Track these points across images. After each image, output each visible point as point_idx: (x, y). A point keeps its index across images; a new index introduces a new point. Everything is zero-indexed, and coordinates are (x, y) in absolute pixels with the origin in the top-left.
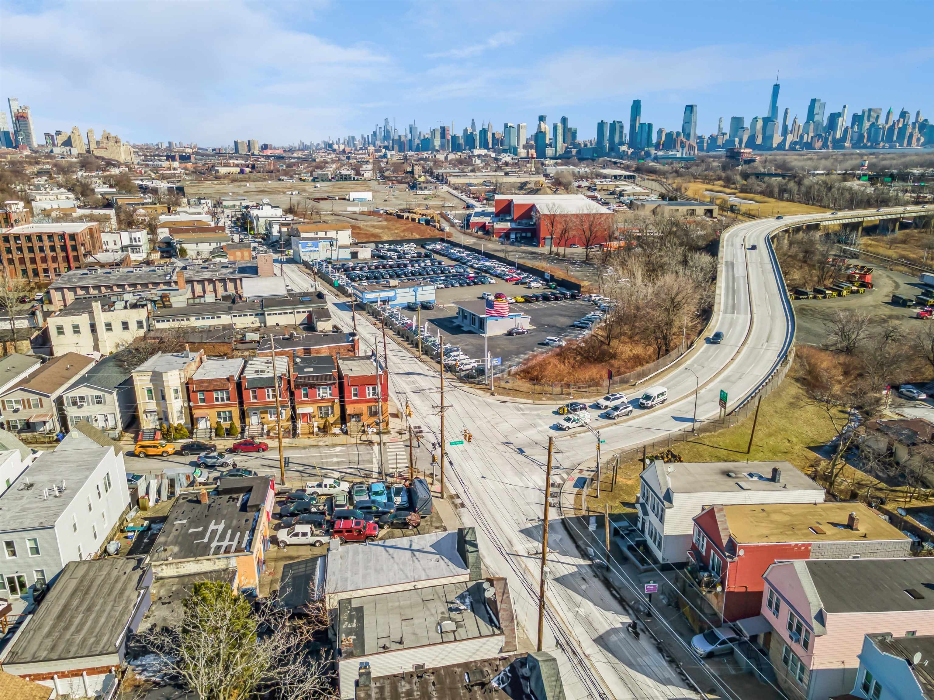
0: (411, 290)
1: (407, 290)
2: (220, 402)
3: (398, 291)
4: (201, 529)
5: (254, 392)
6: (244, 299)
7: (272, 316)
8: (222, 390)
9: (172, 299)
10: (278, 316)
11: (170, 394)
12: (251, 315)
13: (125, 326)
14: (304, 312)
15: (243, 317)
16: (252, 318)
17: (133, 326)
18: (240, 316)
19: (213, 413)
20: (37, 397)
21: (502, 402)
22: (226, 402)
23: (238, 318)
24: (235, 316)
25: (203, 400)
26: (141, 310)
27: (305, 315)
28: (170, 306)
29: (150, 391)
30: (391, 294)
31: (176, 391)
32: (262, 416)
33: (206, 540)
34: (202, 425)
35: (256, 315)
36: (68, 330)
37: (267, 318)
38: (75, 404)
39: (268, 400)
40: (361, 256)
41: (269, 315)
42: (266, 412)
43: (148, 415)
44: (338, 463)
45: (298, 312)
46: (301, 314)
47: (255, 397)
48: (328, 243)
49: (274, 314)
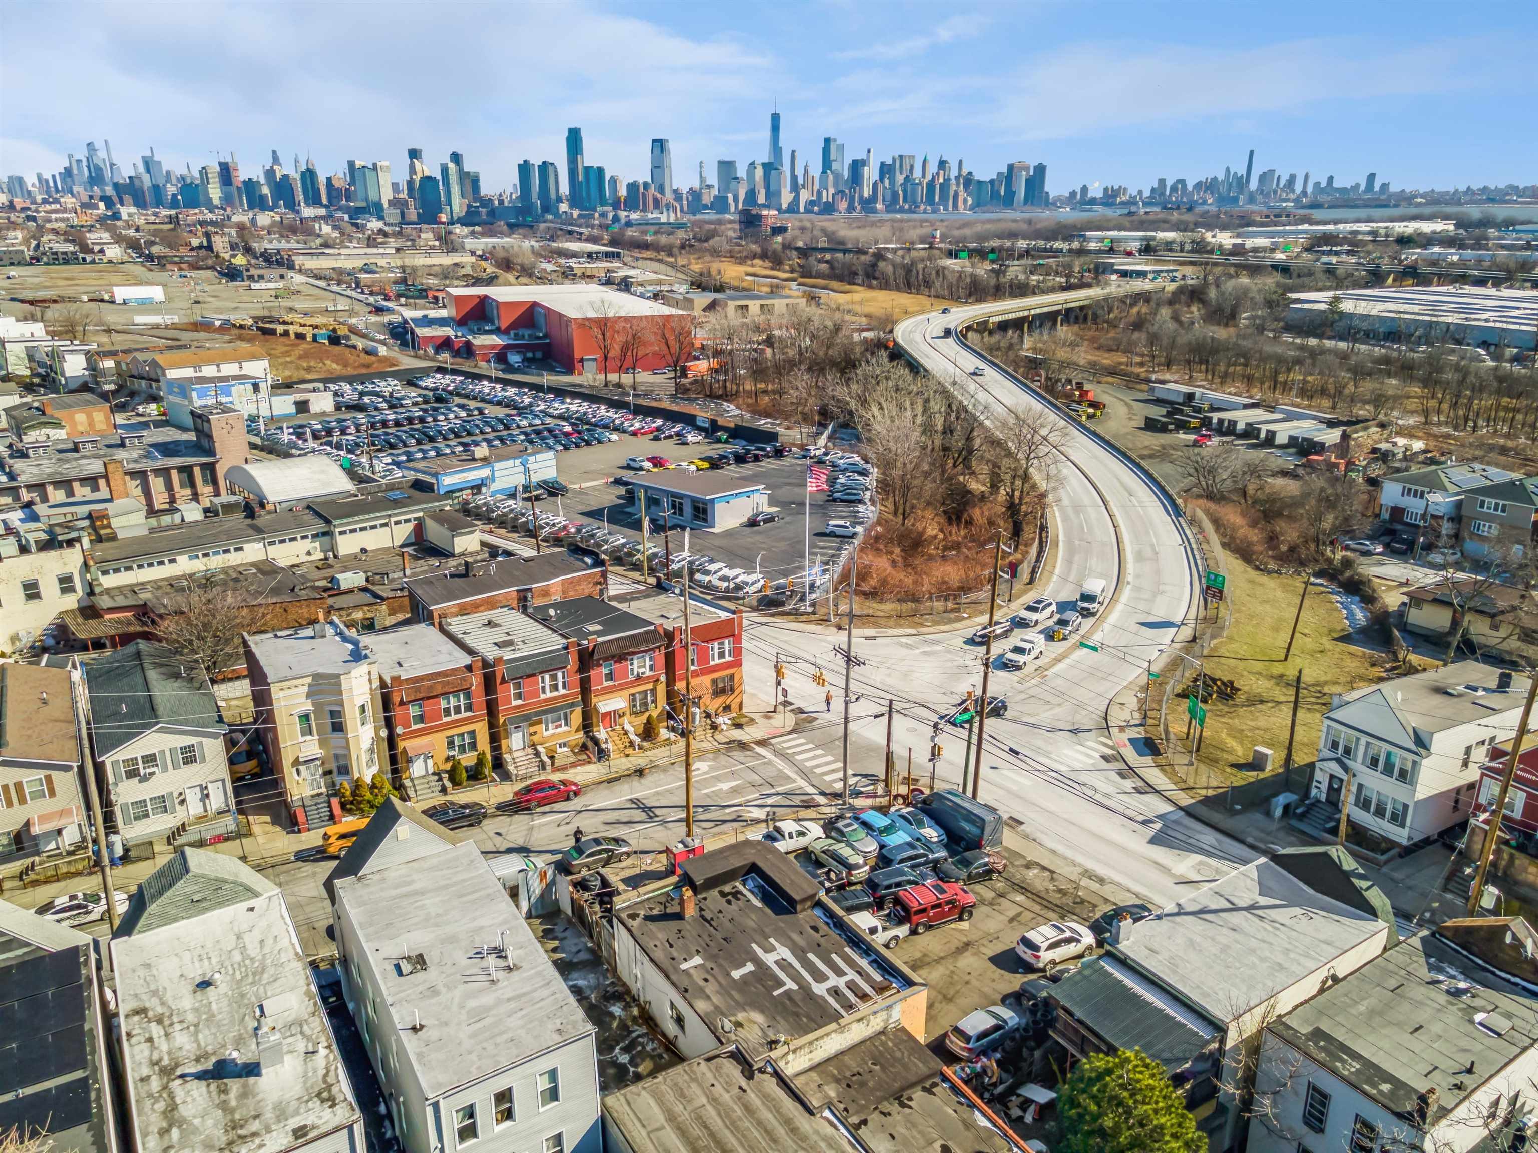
0: (518, 462)
1: (510, 463)
2: (454, 717)
4: (751, 966)
5: (517, 686)
6: (270, 507)
7: (349, 536)
8: (455, 693)
9: (115, 523)
10: (359, 534)
11: (352, 716)
12: (303, 538)
13: (32, 591)
14: (407, 521)
15: (288, 544)
16: (307, 545)
17: (49, 588)
18: (282, 542)
19: (438, 740)
20: (41, 774)
22: (464, 714)
23: (278, 546)
24: (272, 544)
25: (421, 718)
26: (67, 552)
27: (410, 527)
28: (113, 538)
29: (305, 717)
30: (485, 473)
31: (363, 708)
32: (532, 729)
33: (791, 985)
34: (417, 769)
35: (315, 536)
37: (340, 539)
38: (132, 774)
39: (543, 696)
40: (315, 408)
41: (341, 533)
42: (540, 722)
43: (302, 768)
45: (397, 523)
46: (403, 525)
47: (519, 696)
48: (250, 387)
49: (352, 531)
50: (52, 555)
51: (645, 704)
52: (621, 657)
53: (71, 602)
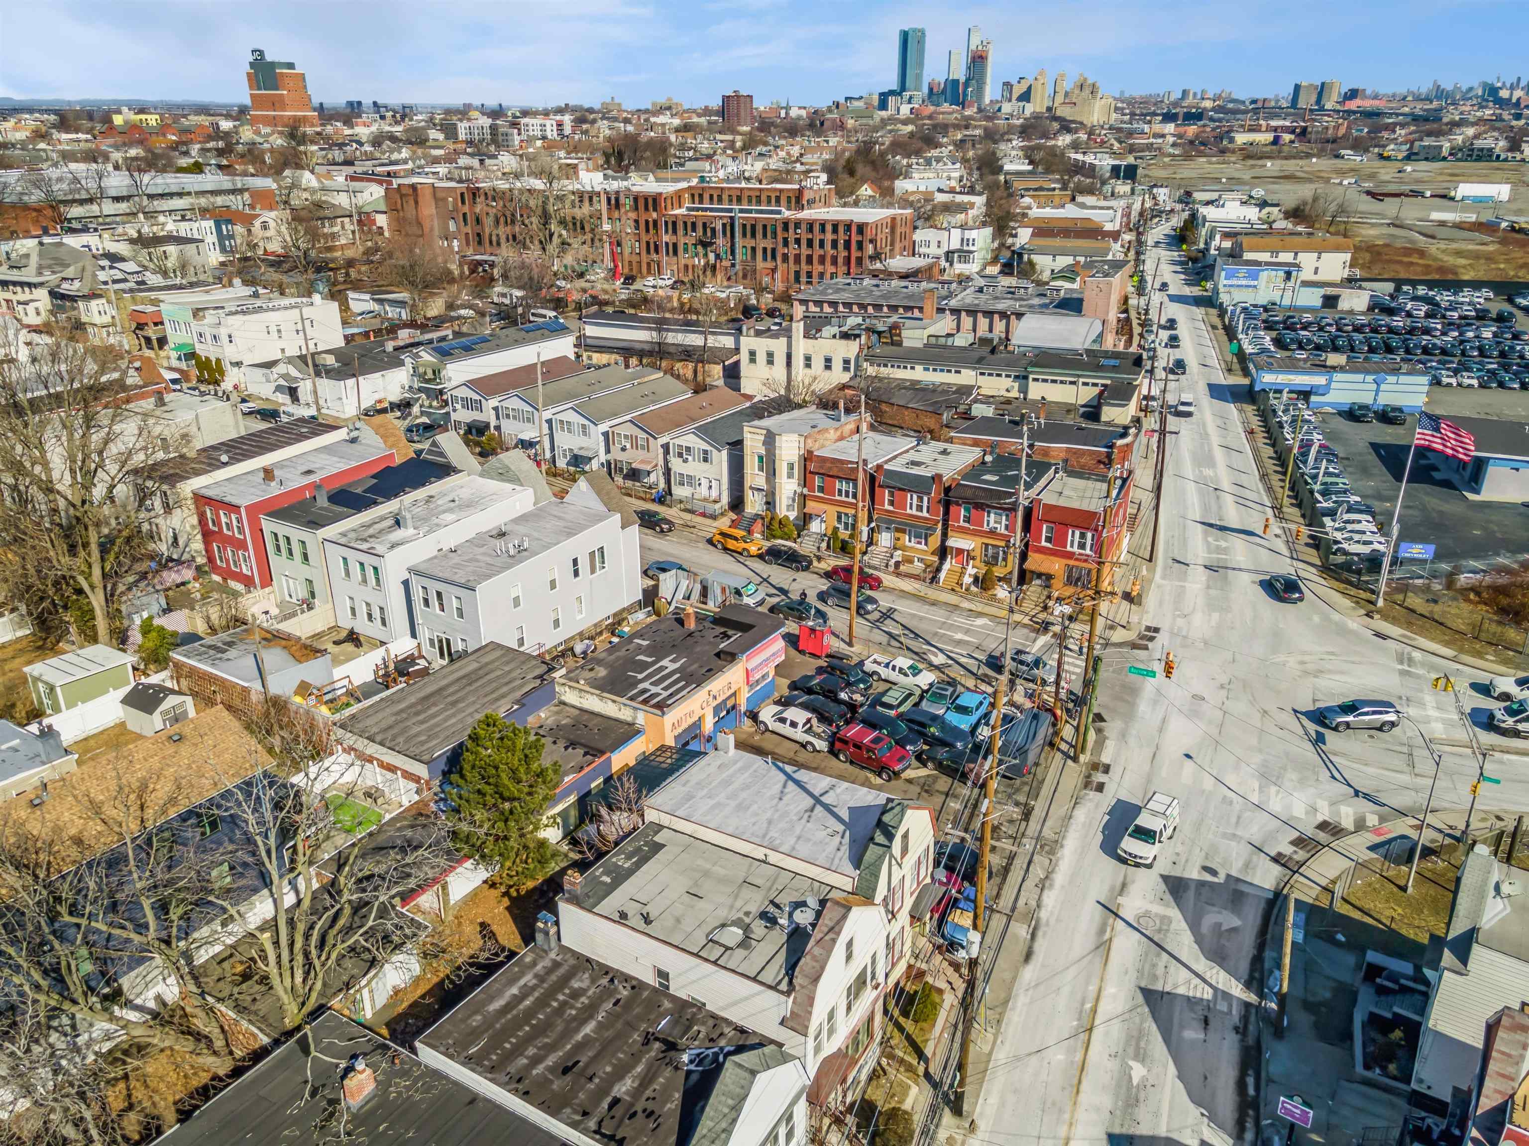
0: (1370, 378)
1: (1360, 377)
2: (843, 498)
3: (1338, 376)
4: (649, 660)
5: (892, 494)
6: (1010, 348)
7: (1040, 384)
8: (848, 480)
9: (904, 333)
10: (1049, 385)
11: (782, 469)
12: (1008, 376)
13: (828, 364)
14: (1095, 385)
15: (994, 378)
16: (1006, 382)
17: (837, 365)
18: (990, 375)
19: (832, 510)
21: (1378, 635)
22: (851, 500)
23: (986, 377)
24: (982, 374)
25: (821, 489)
26: (850, 342)
27: (1096, 391)
28: (899, 344)
29: (761, 458)
31: (791, 466)
32: (898, 535)
33: (640, 676)
34: (815, 526)
35: (1016, 377)
36: (761, 358)
37: (1032, 385)
38: (680, 455)
39: (909, 511)
40: (1344, 305)
41: (1035, 380)
42: (904, 531)
43: (755, 492)
44: (959, 642)
45: (1085, 384)
46: (1089, 388)
47: (891, 503)
48: (1281, 274)
49: (1045, 381)
50: (844, 342)
51: (995, 557)
52: (980, 507)
53: (845, 378)
